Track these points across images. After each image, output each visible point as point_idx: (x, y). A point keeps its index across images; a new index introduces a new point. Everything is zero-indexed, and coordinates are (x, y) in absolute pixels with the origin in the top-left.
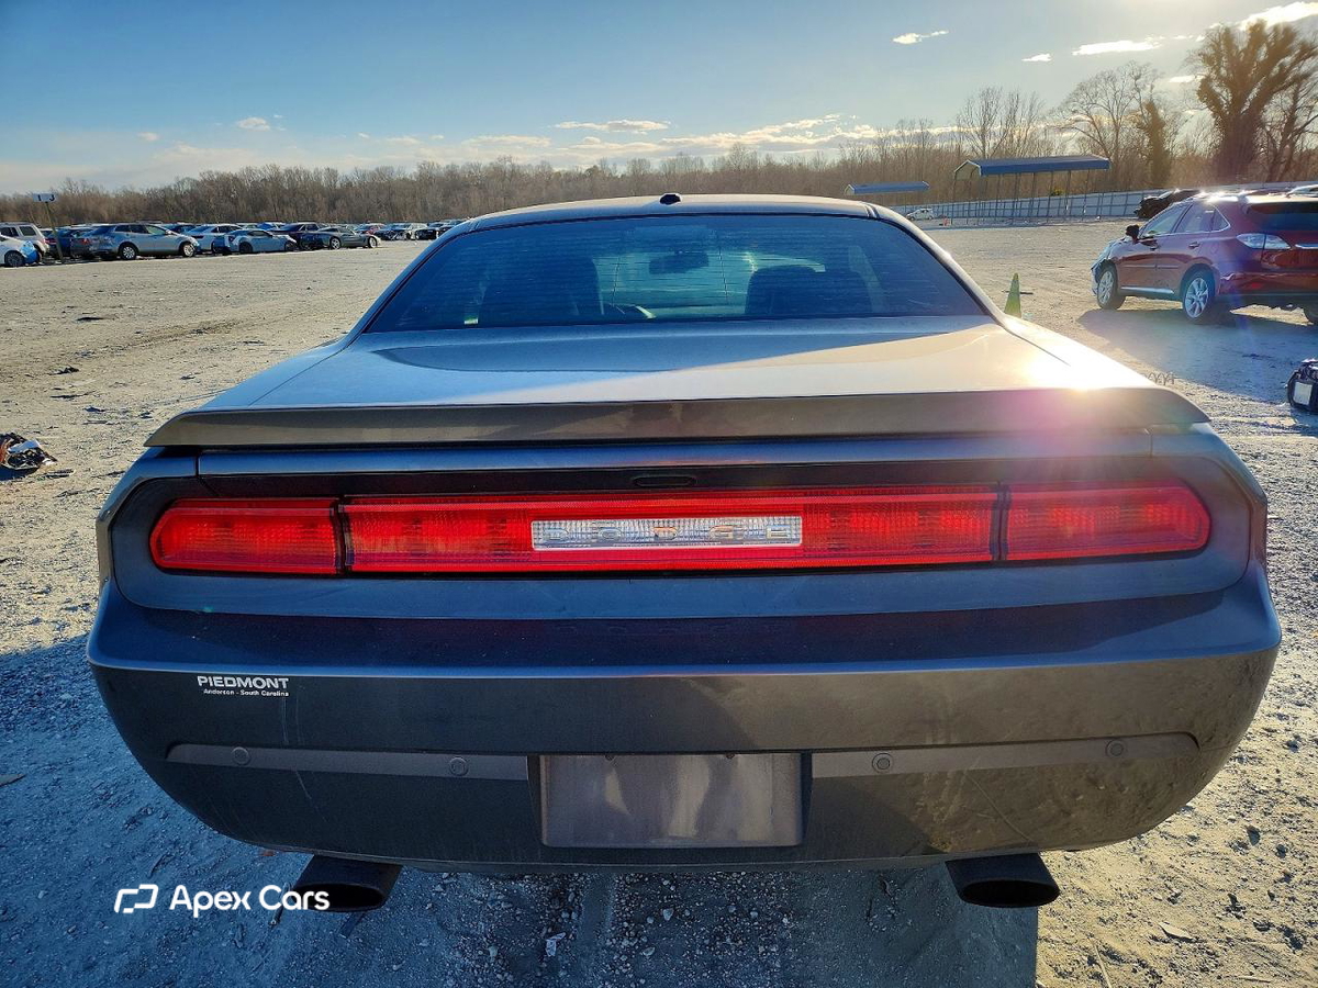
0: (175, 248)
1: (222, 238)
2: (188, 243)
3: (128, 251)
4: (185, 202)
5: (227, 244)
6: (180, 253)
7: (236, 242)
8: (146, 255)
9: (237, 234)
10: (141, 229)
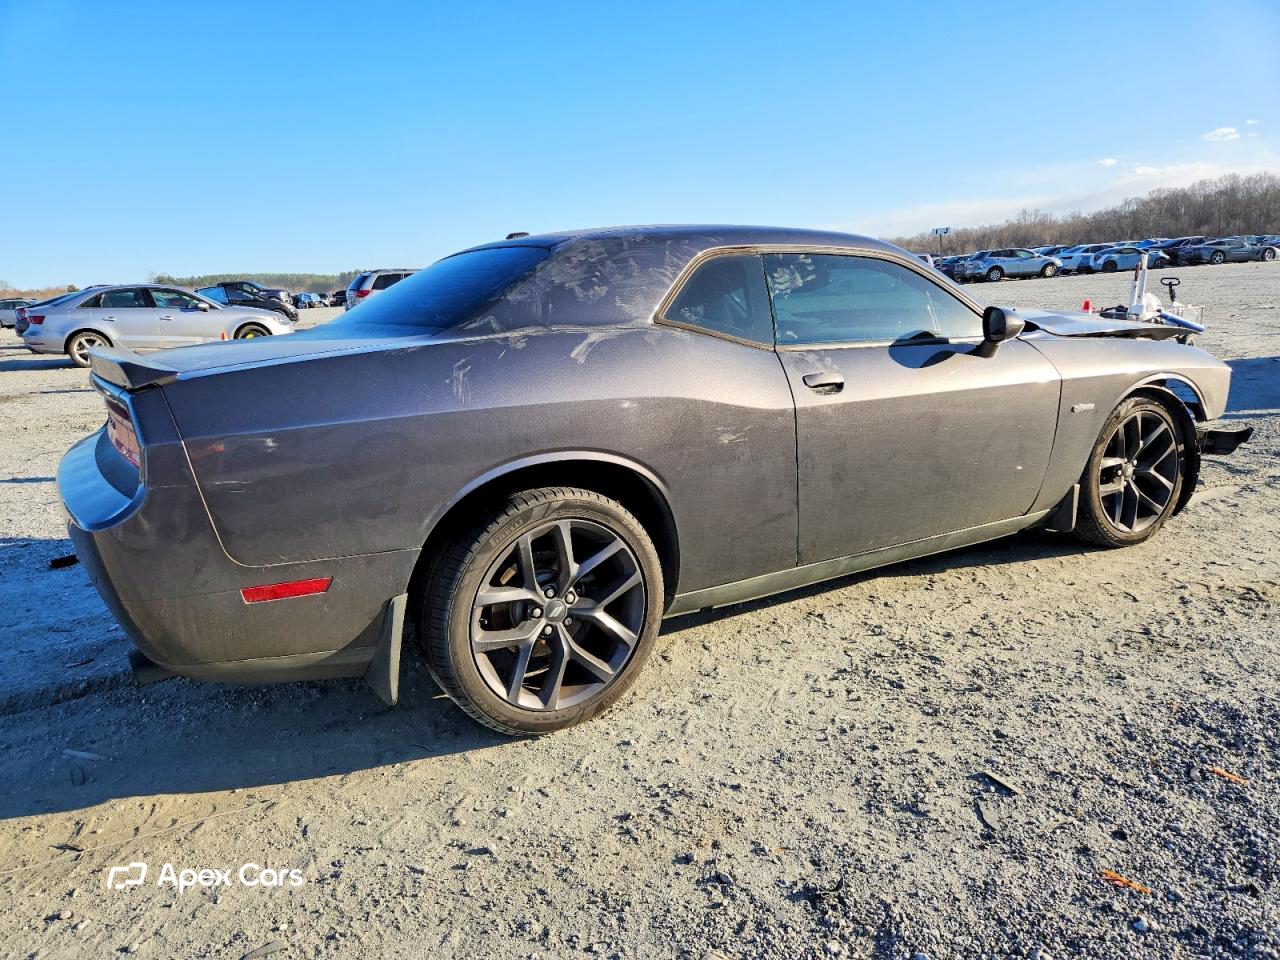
0: (1038, 269)
1: (1088, 258)
2: (1052, 264)
3: (995, 274)
4: (1124, 223)
5: (1092, 263)
6: (1041, 274)
7: (1101, 261)
8: (1013, 276)
9: (1103, 254)
10: (1012, 254)
